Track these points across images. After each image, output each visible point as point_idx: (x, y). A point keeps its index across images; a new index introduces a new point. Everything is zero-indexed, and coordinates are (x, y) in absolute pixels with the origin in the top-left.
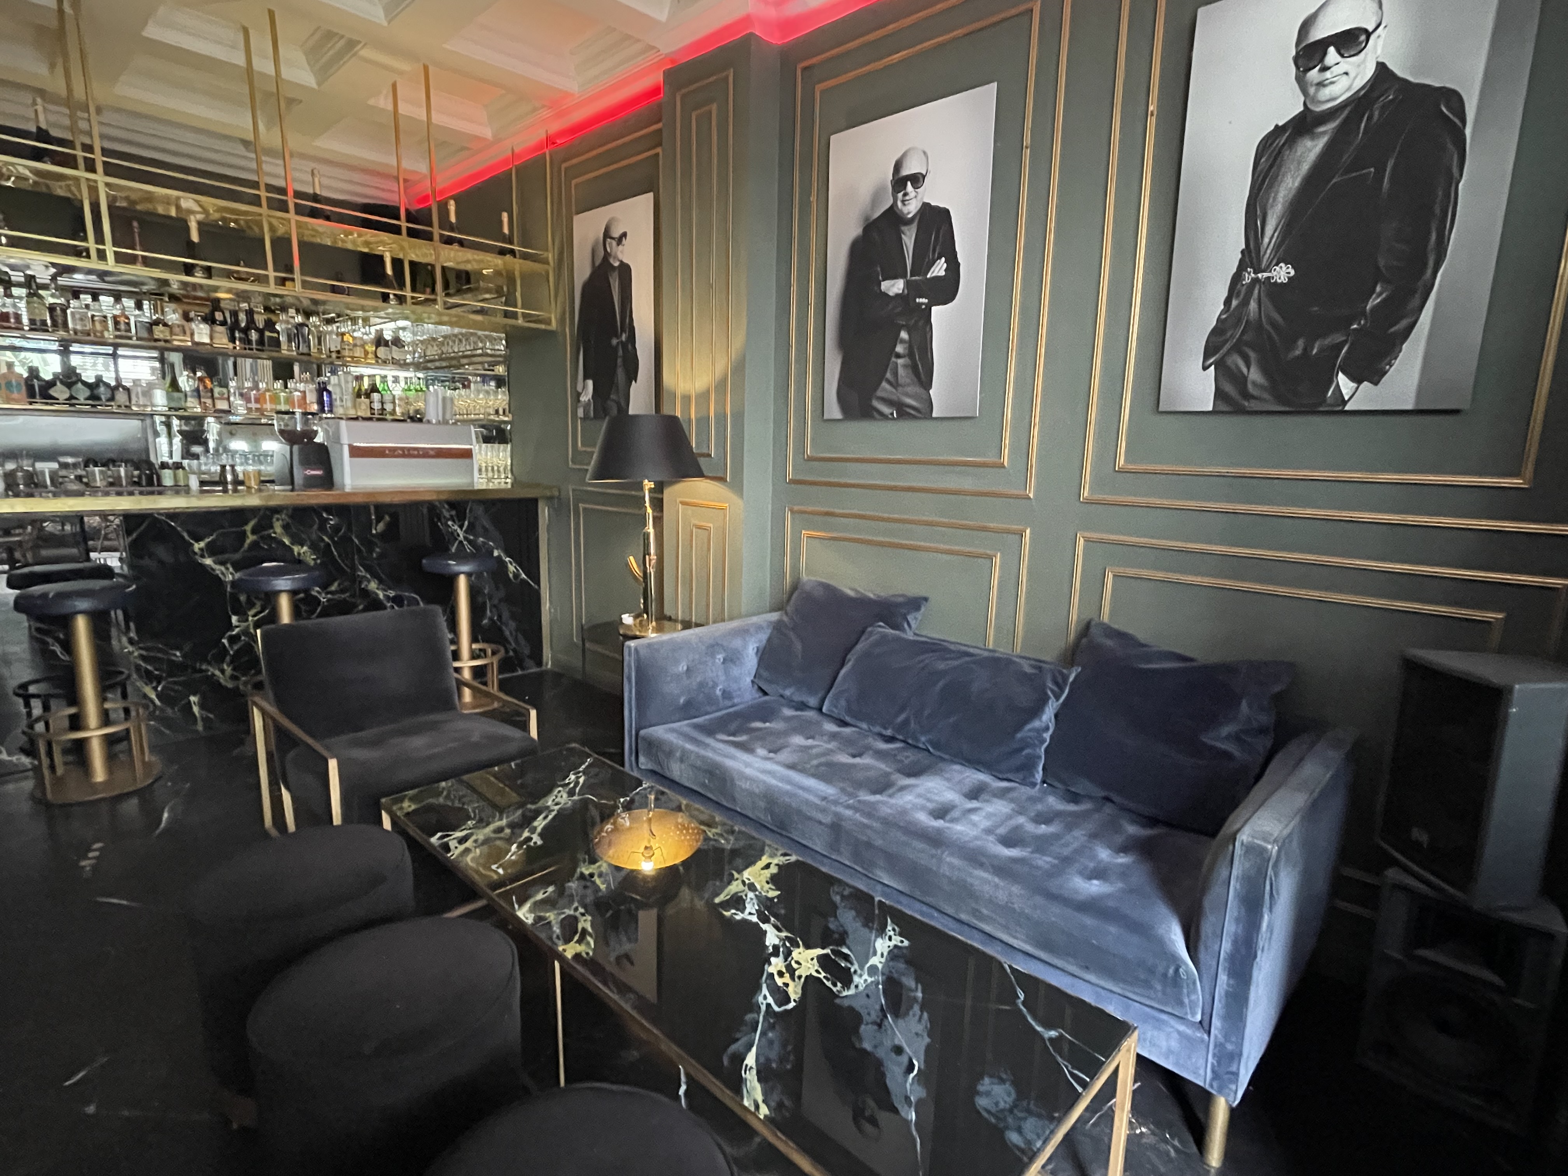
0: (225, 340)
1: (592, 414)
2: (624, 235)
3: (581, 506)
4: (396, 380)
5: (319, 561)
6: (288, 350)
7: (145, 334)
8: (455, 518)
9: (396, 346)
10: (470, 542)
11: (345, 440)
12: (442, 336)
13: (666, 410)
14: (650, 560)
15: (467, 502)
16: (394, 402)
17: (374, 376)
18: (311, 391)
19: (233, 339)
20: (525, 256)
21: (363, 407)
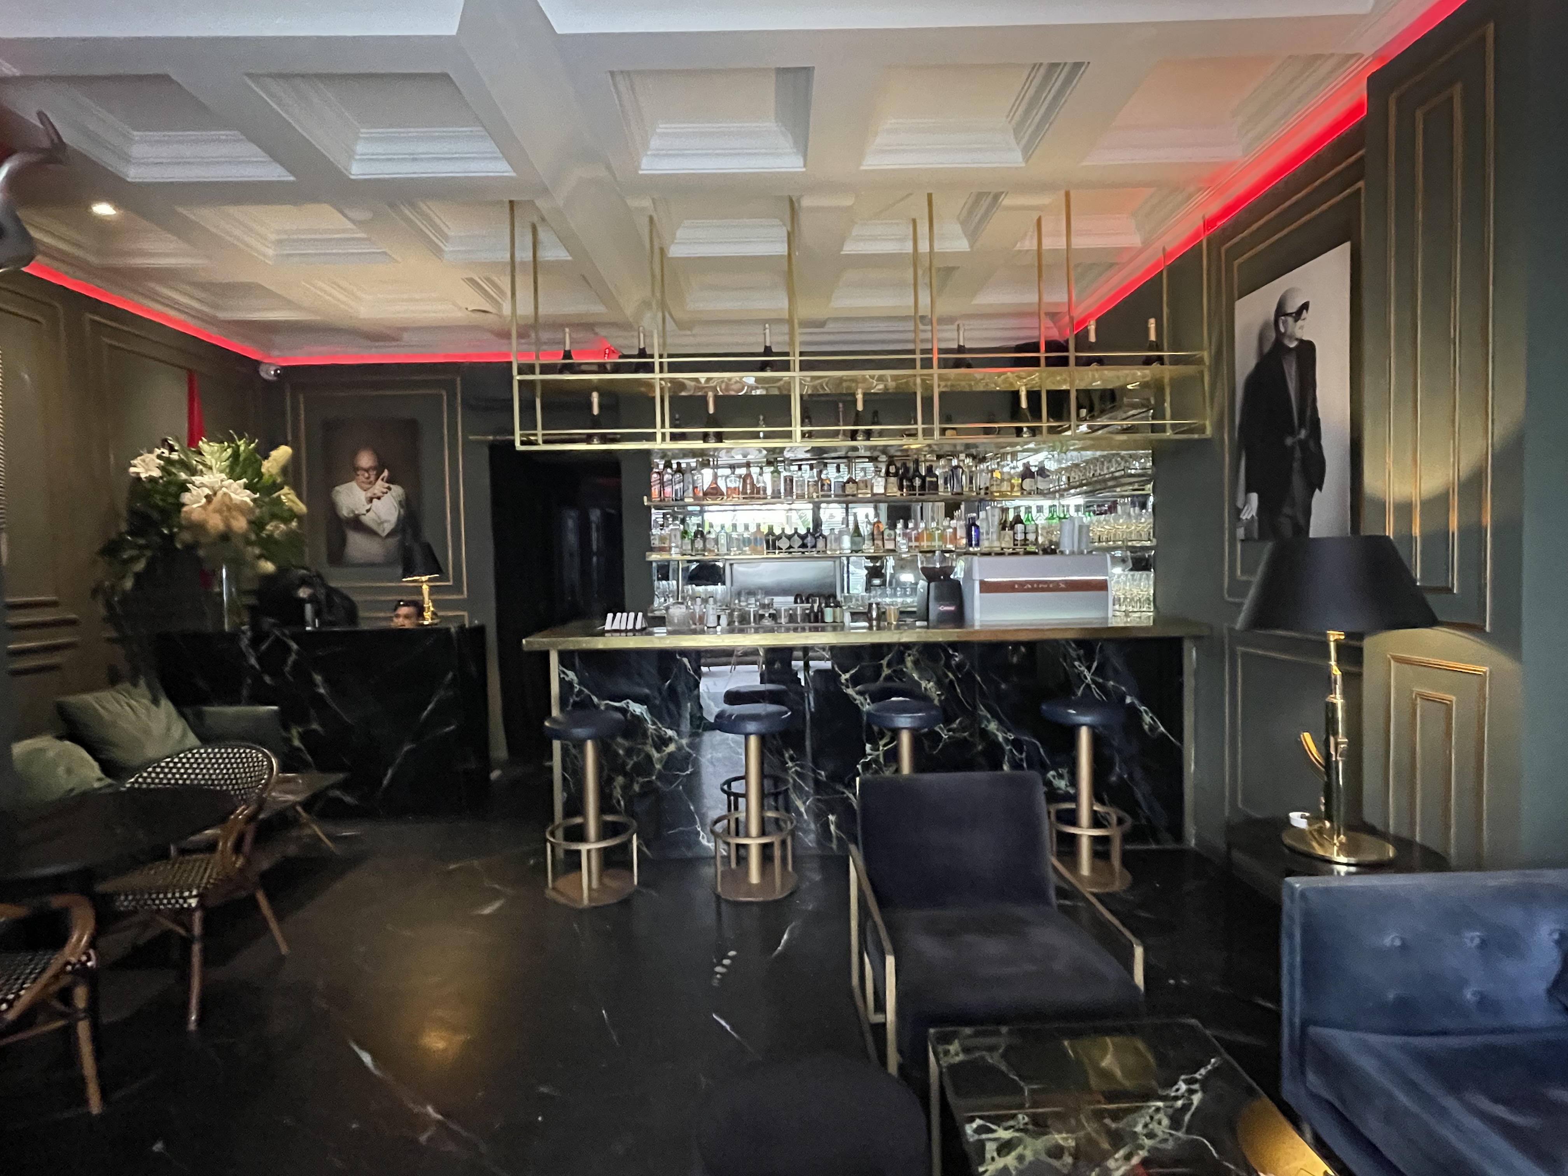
0: (896, 489)
1: (1256, 535)
2: (1305, 306)
3: (1240, 649)
4: (1040, 509)
5: (943, 698)
6: (944, 492)
7: (840, 492)
8: (1083, 659)
9: (1041, 475)
10: (1100, 686)
11: (977, 576)
12: (1084, 462)
13: (1368, 529)
14: (1337, 744)
15: (1097, 640)
16: (1037, 532)
17: (1019, 507)
18: (961, 527)
19: (901, 488)
20: (1175, 361)
21: (1007, 539)
